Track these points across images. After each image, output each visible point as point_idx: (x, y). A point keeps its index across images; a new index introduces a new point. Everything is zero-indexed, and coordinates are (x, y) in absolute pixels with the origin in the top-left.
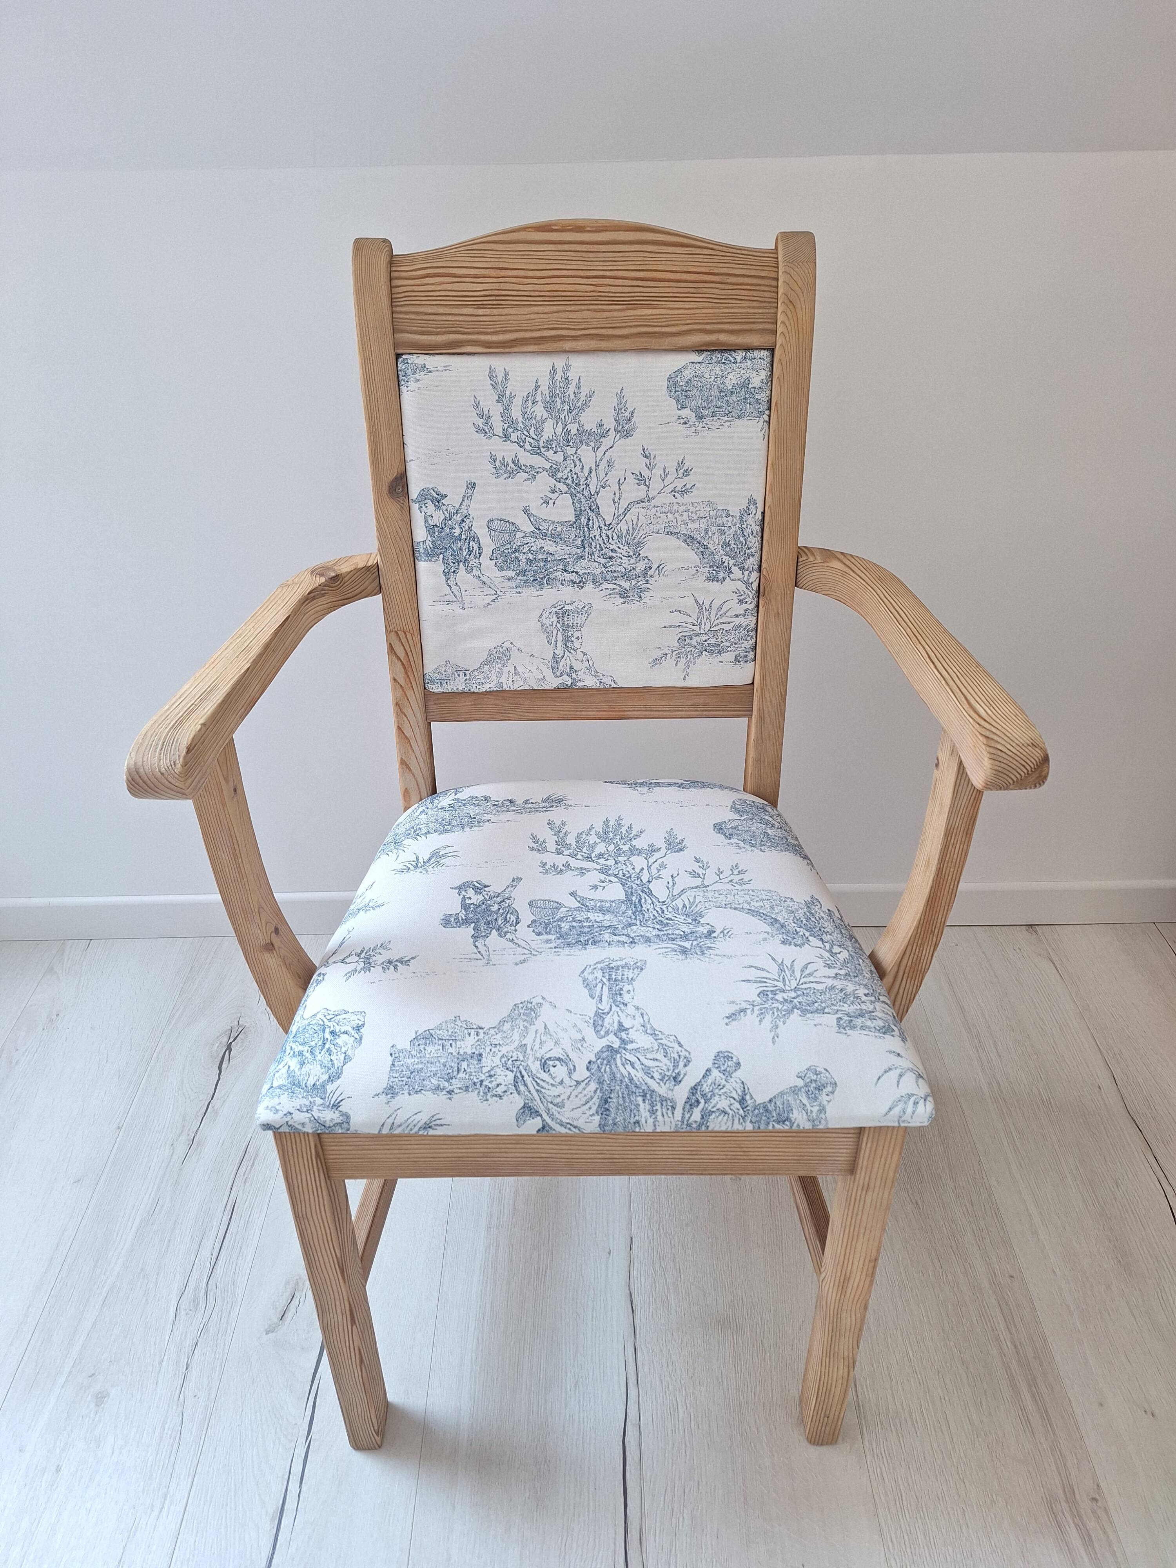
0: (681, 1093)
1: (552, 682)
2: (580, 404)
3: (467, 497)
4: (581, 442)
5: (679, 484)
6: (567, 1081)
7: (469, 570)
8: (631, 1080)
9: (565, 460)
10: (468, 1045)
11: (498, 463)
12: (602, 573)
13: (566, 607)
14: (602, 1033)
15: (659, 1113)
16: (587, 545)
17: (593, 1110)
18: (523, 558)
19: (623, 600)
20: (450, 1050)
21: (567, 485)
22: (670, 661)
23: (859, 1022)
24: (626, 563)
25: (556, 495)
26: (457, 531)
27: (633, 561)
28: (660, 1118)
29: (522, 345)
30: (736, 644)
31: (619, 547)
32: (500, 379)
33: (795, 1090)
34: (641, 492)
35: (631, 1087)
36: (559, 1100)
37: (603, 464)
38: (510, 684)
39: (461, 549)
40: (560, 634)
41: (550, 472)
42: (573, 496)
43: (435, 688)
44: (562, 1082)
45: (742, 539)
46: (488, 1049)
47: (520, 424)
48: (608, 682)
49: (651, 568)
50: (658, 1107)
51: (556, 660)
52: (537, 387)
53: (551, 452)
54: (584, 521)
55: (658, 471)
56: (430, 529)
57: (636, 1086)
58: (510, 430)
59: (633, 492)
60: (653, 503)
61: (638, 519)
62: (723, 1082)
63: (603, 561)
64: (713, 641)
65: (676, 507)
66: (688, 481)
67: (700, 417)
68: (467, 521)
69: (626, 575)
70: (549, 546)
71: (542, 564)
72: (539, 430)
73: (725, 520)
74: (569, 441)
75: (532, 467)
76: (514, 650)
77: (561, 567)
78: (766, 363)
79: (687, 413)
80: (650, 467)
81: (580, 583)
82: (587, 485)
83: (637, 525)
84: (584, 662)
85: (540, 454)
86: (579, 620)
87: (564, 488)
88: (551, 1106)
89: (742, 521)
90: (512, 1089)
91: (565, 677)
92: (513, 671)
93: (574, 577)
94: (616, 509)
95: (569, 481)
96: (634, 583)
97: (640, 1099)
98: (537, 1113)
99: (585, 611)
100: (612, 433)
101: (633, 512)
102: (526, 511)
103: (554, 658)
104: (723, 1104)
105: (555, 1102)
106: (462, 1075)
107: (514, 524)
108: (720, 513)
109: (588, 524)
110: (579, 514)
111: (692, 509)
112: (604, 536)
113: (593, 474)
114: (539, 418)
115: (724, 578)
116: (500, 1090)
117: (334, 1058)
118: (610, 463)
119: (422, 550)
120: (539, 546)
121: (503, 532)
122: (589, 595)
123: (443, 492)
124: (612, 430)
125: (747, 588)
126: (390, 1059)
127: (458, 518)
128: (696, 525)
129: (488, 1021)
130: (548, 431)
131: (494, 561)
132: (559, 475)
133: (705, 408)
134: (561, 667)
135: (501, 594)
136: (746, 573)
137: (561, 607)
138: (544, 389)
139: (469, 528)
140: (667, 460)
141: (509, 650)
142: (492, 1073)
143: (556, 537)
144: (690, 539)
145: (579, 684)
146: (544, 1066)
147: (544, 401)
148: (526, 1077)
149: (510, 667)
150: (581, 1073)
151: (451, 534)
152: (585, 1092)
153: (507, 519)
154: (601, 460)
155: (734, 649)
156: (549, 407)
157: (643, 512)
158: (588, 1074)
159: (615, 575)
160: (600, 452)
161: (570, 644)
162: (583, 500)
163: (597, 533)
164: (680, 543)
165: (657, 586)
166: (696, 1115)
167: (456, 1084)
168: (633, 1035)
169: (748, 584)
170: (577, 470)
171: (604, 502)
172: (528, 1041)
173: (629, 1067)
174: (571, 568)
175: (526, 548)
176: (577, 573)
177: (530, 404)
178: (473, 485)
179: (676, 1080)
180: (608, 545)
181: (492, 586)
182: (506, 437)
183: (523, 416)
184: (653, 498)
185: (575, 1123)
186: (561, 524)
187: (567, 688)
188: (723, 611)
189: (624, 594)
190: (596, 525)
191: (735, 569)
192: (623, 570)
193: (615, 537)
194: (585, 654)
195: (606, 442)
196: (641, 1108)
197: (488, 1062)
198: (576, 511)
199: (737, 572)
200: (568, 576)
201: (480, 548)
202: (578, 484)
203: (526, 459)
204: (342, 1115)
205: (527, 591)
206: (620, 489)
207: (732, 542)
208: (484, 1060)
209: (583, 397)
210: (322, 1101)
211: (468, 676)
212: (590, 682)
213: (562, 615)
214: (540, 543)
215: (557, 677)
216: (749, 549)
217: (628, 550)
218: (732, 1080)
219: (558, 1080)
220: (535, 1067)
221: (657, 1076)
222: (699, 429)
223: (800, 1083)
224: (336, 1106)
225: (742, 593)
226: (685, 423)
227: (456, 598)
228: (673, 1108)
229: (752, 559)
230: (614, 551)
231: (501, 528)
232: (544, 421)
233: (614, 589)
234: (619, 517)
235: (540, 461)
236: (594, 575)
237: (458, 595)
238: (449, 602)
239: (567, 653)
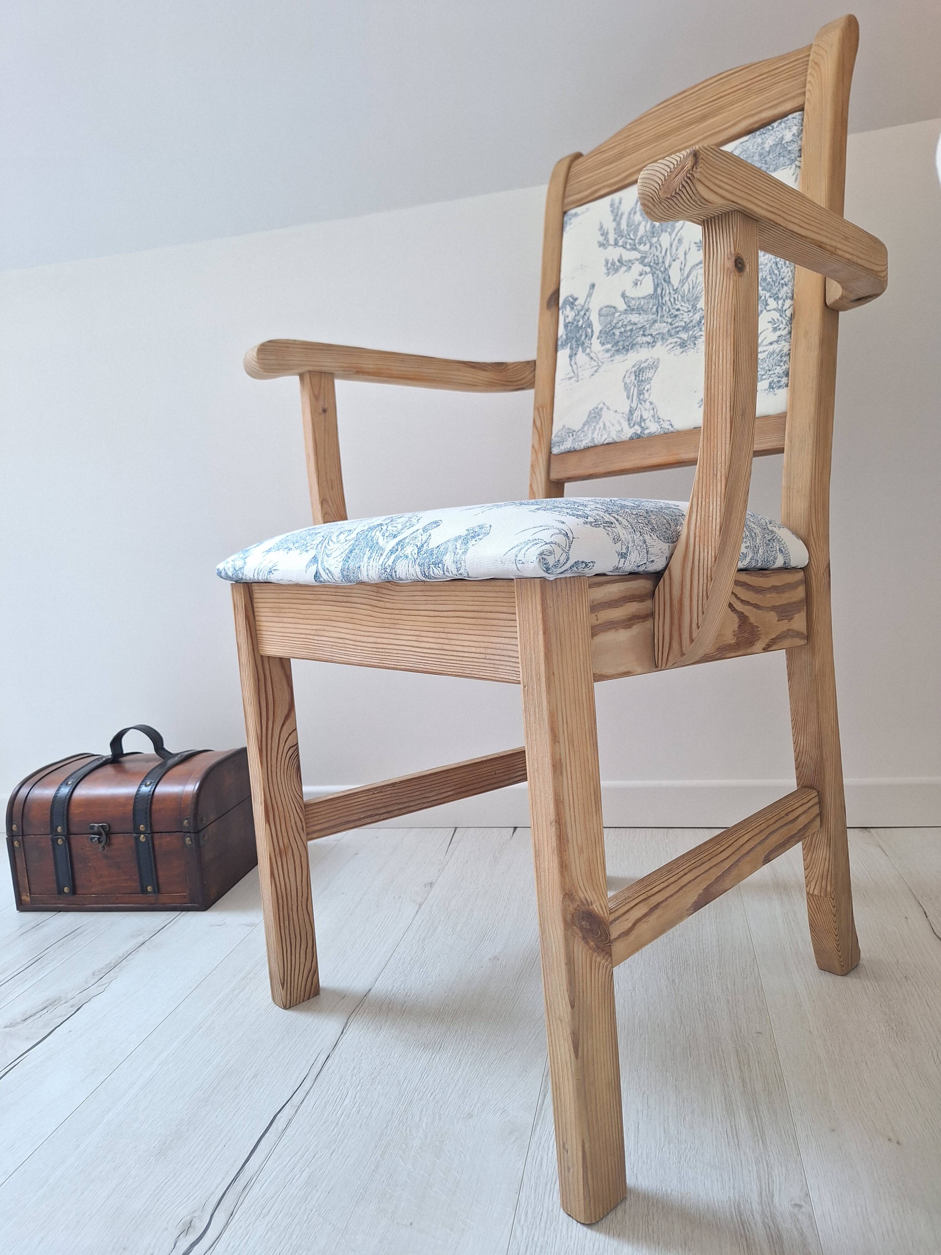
1: (628, 432)
3: (590, 295)
4: (662, 231)
6: (343, 540)
7: (584, 351)
9: (650, 248)
11: (609, 265)
12: (669, 331)
13: (642, 365)
17: (342, 558)
18: (617, 332)
19: (682, 350)
21: (650, 266)
24: (687, 318)
25: (643, 276)
26: (580, 323)
27: (691, 314)
30: (770, 371)
31: (682, 306)
32: (616, 207)
35: (370, 543)
36: (332, 552)
37: (675, 243)
38: (601, 438)
39: (581, 335)
40: (636, 389)
41: (640, 260)
42: (653, 274)
43: (555, 450)
44: (340, 542)
45: (776, 272)
47: (625, 232)
48: (666, 425)
50: (374, 554)
51: (631, 412)
53: (642, 245)
54: (659, 291)
56: (566, 326)
57: (373, 541)
58: (619, 238)
59: (694, 258)
61: (697, 278)
62: (420, 537)
63: (670, 320)
68: (588, 314)
69: (685, 328)
70: (634, 318)
71: (629, 334)
72: (636, 231)
74: (653, 233)
75: (629, 261)
76: (605, 408)
77: (641, 333)
78: (797, 121)
81: (653, 343)
82: (663, 262)
83: (696, 283)
84: (651, 411)
85: (635, 249)
86: (649, 375)
87: (648, 270)
88: (326, 556)
90: (316, 546)
91: (637, 427)
92: (602, 428)
93: (649, 339)
94: (682, 275)
95: (652, 264)
96: (691, 333)
97: (369, 550)
101: (694, 274)
102: (623, 295)
103: (630, 411)
104: (410, 550)
105: (329, 553)
107: (614, 307)
109: (662, 293)
110: (656, 287)
112: (672, 300)
113: (668, 253)
114: (636, 223)
115: (761, 312)
118: (680, 241)
120: (629, 320)
121: (607, 315)
122: (660, 351)
123: (576, 296)
125: (781, 316)
127: (582, 313)
130: (641, 231)
131: (599, 340)
134: (634, 418)
135: (600, 364)
136: (780, 302)
137: (638, 366)
139: (588, 318)
141: (602, 409)
143: (640, 310)
145: (646, 432)
148: (326, 540)
149: (601, 424)
151: (577, 326)
152: (345, 547)
153: (611, 305)
154: (674, 240)
155: (768, 376)
157: (701, 272)
159: (678, 329)
160: (674, 234)
161: (642, 397)
162: (660, 274)
163: (667, 298)
169: (781, 311)
170: (658, 253)
171: (674, 272)
174: (647, 333)
175: (620, 324)
176: (651, 335)
177: (632, 215)
178: (593, 286)
179: (395, 536)
181: (596, 359)
182: (616, 244)
183: (627, 226)
186: (644, 298)
189: (683, 344)
190: (668, 292)
191: (770, 301)
192: (684, 324)
193: (680, 298)
194: (651, 403)
195: (679, 225)
196: (365, 556)
198: (654, 285)
199: (772, 303)
200: (645, 339)
201: (592, 331)
202: (658, 264)
203: (628, 255)
205: (618, 358)
206: (685, 258)
207: (768, 277)
211: (574, 437)
212: (653, 428)
213: (638, 372)
214: (630, 317)
215: (631, 428)
216: (783, 279)
217: (689, 306)
218: (425, 535)
220: (334, 534)
221: (387, 535)
223: (465, 534)
225: (776, 321)
227: (574, 374)
229: (785, 288)
230: (678, 310)
231: (608, 311)
232: (639, 224)
233: (676, 342)
234: (683, 282)
235: (635, 255)
236: (663, 334)
237: (576, 371)
238: (570, 378)
239: (639, 406)
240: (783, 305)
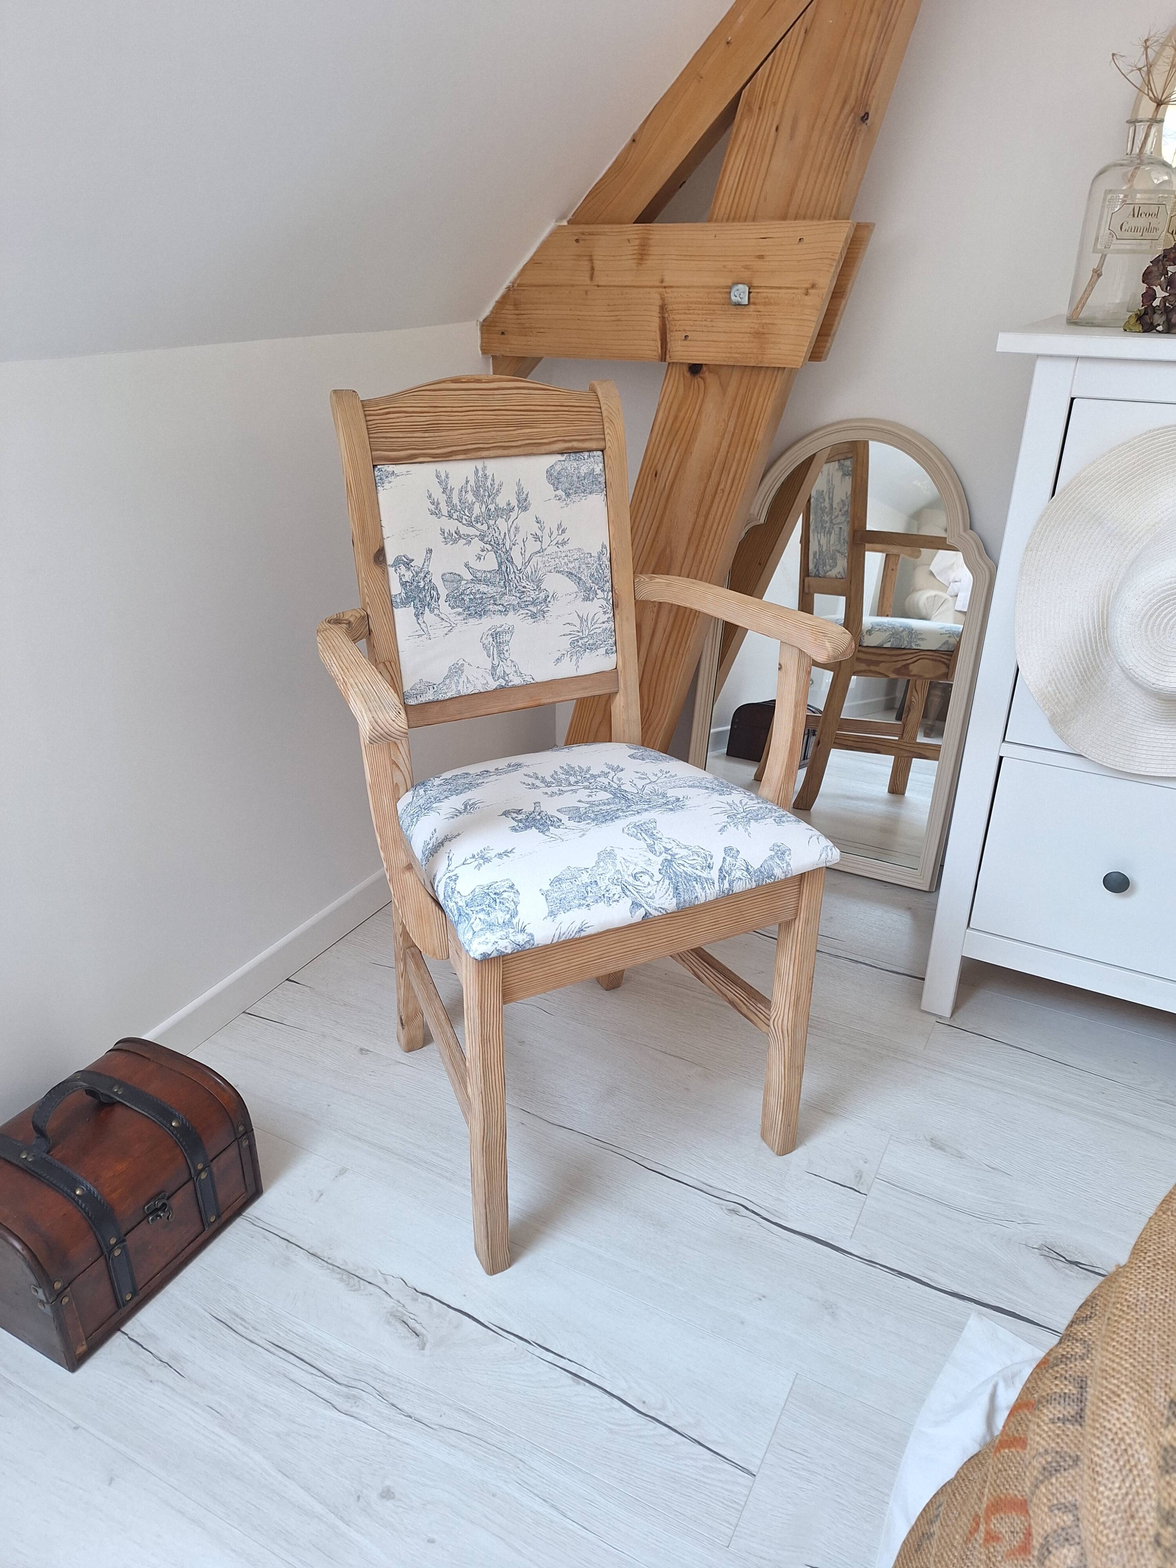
0: (715, 874)
1: (493, 685)
2: (495, 491)
3: (427, 559)
4: (498, 516)
5: (560, 539)
6: (651, 882)
7: (432, 611)
8: (686, 873)
9: (488, 529)
10: (585, 878)
11: (446, 534)
12: (518, 603)
13: (498, 630)
14: (658, 854)
15: (707, 888)
16: (507, 585)
17: (671, 896)
18: (467, 598)
19: (533, 620)
20: (576, 883)
21: (491, 545)
22: (567, 659)
23: (784, 819)
24: (533, 595)
25: (485, 552)
26: (422, 584)
27: (537, 593)
28: (708, 891)
29: (455, 455)
30: (605, 642)
31: (527, 584)
32: (443, 478)
33: (771, 858)
34: (537, 546)
35: (688, 877)
36: (651, 894)
37: (513, 530)
38: (465, 690)
39: (425, 596)
40: (495, 649)
41: (480, 537)
42: (496, 552)
43: (412, 702)
44: (649, 884)
45: (600, 571)
46: (598, 877)
47: (459, 507)
48: (529, 679)
49: (548, 596)
50: (705, 885)
51: (494, 668)
52: (467, 482)
53: (479, 524)
54: (504, 569)
55: (547, 531)
56: (404, 584)
57: (690, 876)
58: (452, 511)
59: (533, 546)
60: (546, 552)
61: (537, 564)
62: (735, 862)
63: (518, 595)
64: (591, 642)
65: (559, 553)
66: (565, 536)
67: (568, 495)
68: (428, 576)
69: (533, 603)
70: (483, 588)
71: (480, 601)
72: (471, 510)
73: (589, 559)
74: (490, 516)
75: (468, 535)
76: (466, 665)
77: (492, 602)
78: (601, 459)
79: (560, 492)
80: (541, 529)
81: (505, 612)
82: (504, 544)
83: (537, 568)
84: (512, 667)
85: (473, 526)
86: (507, 638)
87: (490, 548)
88: (647, 899)
89: (599, 559)
90: (623, 895)
91: (501, 680)
92: (466, 681)
93: (500, 608)
94: (523, 558)
95: (492, 543)
96: (539, 607)
97: (694, 883)
98: (641, 906)
99: (510, 631)
100: (516, 508)
101: (534, 559)
102: (466, 565)
103: (492, 667)
104: (738, 874)
105: (649, 896)
106: (590, 894)
107: (459, 575)
108: (586, 555)
109: (506, 571)
110: (500, 565)
111: (569, 554)
112: (518, 578)
113: (507, 536)
114: (470, 502)
115: (593, 598)
116: (616, 897)
117: (507, 905)
118: (517, 529)
119: (398, 601)
120: (477, 589)
121: (452, 581)
122: (512, 619)
123: (411, 558)
124: (516, 507)
125: (607, 603)
126: (544, 897)
127: (422, 575)
128: (573, 565)
129: (590, 863)
130: (477, 511)
131: (448, 603)
132: (486, 539)
133: (570, 489)
134: (497, 673)
135: (454, 625)
136: (606, 593)
137: (494, 630)
138: (472, 482)
139: (430, 581)
140: (551, 524)
141: (462, 665)
142: (608, 889)
143: (487, 582)
144: (570, 574)
145: (510, 684)
146: (635, 877)
147: (472, 491)
148: (628, 887)
149: (464, 678)
150: (658, 877)
151: (418, 586)
152: (664, 886)
153: (454, 572)
154: (511, 527)
155: (604, 645)
156: (476, 494)
157: (540, 559)
158: (662, 876)
159: (527, 603)
160: (510, 522)
161: (502, 656)
162: (502, 554)
163: (513, 576)
164: (564, 578)
165: (554, 608)
166: (726, 885)
167: (589, 900)
168: (675, 851)
169: (607, 600)
170: (497, 535)
171: (515, 554)
172: (619, 867)
173: (682, 867)
174: (498, 602)
175: (468, 591)
176: (503, 605)
177: (464, 494)
178: (431, 551)
179: (710, 867)
180: (520, 584)
181: (448, 621)
182: (450, 517)
183: (460, 502)
184: (545, 549)
185: (663, 907)
186: (490, 572)
187: (503, 687)
188: (595, 620)
189: (533, 616)
190: (512, 571)
191: (599, 592)
192: (532, 600)
193: (525, 578)
194: (512, 662)
195: (513, 515)
196: (697, 888)
197: (602, 884)
198: (498, 563)
199: (600, 594)
200: (497, 608)
201: (438, 594)
202: (498, 544)
203: (464, 530)
204: (529, 935)
205: (471, 621)
206: (524, 545)
207: (595, 574)
208: (599, 883)
209: (496, 487)
210: (513, 930)
211: (436, 689)
212: (516, 681)
213: (495, 635)
214: (478, 586)
215: (495, 681)
216: (605, 577)
217: (533, 586)
218: (738, 860)
219: (647, 883)
220: (631, 880)
221: (699, 868)
222: (568, 502)
223: (773, 853)
224: (523, 930)
225: (604, 607)
226: (559, 499)
227: (424, 632)
228: (713, 883)
229: (608, 584)
230: (524, 587)
231: (451, 579)
232: (473, 504)
233: (527, 614)
234: (526, 564)
235: (472, 531)
236: (514, 605)
237: (425, 629)
238: (419, 636)
239: (501, 663)
240: (608, 596)
